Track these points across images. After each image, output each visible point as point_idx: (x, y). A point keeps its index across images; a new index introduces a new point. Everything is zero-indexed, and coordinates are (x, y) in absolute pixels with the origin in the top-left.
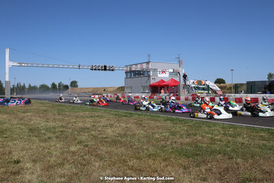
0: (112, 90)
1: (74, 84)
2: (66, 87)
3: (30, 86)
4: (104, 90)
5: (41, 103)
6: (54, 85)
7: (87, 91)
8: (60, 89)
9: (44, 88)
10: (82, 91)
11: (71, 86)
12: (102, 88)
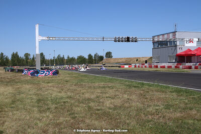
0: (144, 60)
1: (109, 55)
2: (101, 58)
3: (68, 57)
4: (137, 60)
6: (90, 56)
7: (120, 61)
8: (95, 60)
9: (81, 60)
10: (116, 61)
11: (106, 57)
12: (135, 58)
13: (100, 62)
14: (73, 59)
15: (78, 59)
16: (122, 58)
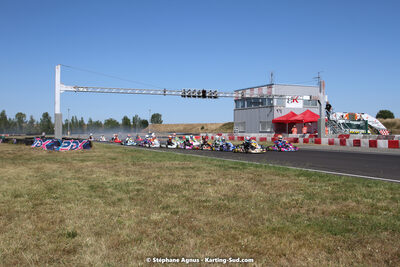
0: (214, 127)
1: (156, 118)
2: (145, 124)
3: (91, 121)
4: (203, 128)
5: (107, 147)
6: (126, 120)
7: (175, 129)
8: (135, 126)
9: (111, 124)
10: (169, 129)
11: (152, 121)
12: (200, 124)
13: (143, 130)
14: (98, 125)
16: (178, 125)
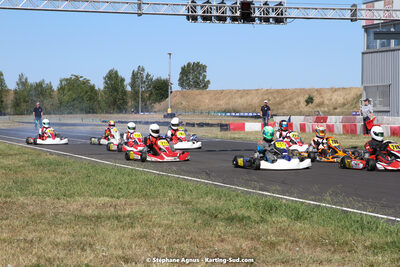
0: (339, 98)
1: (193, 75)
2: (161, 89)
4: (310, 100)
6: (113, 79)
7: (239, 102)
8: (135, 93)
9: (78, 96)
10: (223, 103)
11: (182, 83)
12: (303, 91)
13: (157, 106)
14: (41, 90)
15: (61, 89)
16: (247, 92)
